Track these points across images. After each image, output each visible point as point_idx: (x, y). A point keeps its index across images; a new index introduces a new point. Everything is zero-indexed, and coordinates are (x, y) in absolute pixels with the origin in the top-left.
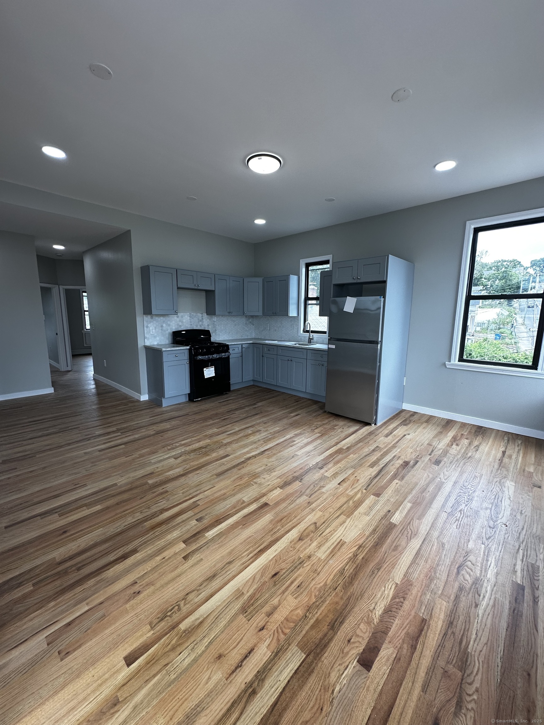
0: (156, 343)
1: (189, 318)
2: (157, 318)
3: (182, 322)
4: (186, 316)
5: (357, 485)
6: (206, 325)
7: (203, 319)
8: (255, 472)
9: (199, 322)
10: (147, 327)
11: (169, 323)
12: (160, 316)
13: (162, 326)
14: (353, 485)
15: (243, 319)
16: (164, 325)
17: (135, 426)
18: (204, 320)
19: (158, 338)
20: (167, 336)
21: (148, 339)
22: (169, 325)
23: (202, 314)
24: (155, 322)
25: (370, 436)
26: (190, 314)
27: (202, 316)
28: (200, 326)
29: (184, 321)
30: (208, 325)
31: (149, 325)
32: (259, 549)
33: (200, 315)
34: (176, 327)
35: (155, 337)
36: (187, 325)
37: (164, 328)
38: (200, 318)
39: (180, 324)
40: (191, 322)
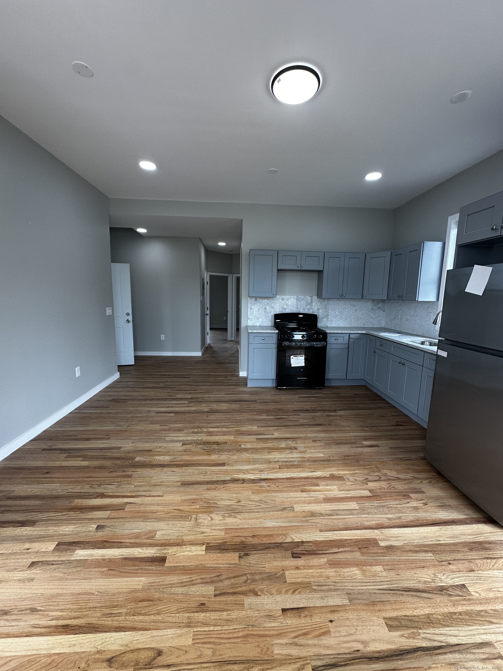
1: (295, 301)
2: (261, 300)
3: (287, 305)
4: (292, 299)
5: (310, 642)
6: (316, 308)
7: (312, 302)
8: (216, 504)
9: (307, 305)
10: (251, 308)
11: (273, 305)
12: (265, 299)
13: (265, 308)
14: (305, 634)
15: (368, 303)
16: (268, 307)
17: (205, 398)
18: (314, 304)
19: (260, 320)
20: (270, 318)
21: (251, 320)
22: (273, 308)
23: (311, 297)
24: (258, 304)
25: (471, 550)
26: (297, 297)
27: (311, 300)
28: (308, 309)
29: (290, 303)
30: (318, 309)
31: (253, 307)
32: (69, 622)
33: (309, 298)
34: (281, 309)
35: (258, 318)
36: (292, 308)
37: (268, 311)
38: (309, 302)
39: (285, 307)
40: (297, 305)
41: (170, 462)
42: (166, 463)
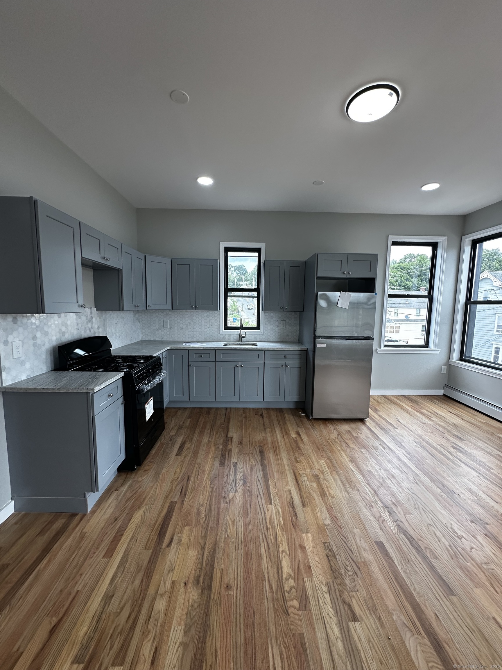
0: (24, 377)
3: (66, 326)
6: (96, 326)
7: (92, 317)
9: (87, 323)
10: (6, 343)
13: (34, 338)
16: (38, 335)
18: (94, 320)
19: (28, 365)
20: (44, 356)
21: (8, 371)
22: (46, 334)
23: (90, 309)
24: (21, 329)
27: (91, 313)
28: (89, 330)
29: (69, 323)
31: (10, 338)
34: (58, 335)
35: (22, 363)
37: (39, 342)
38: (89, 318)
39: (64, 329)
40: (78, 324)
41: (419, 633)
42: (426, 641)
